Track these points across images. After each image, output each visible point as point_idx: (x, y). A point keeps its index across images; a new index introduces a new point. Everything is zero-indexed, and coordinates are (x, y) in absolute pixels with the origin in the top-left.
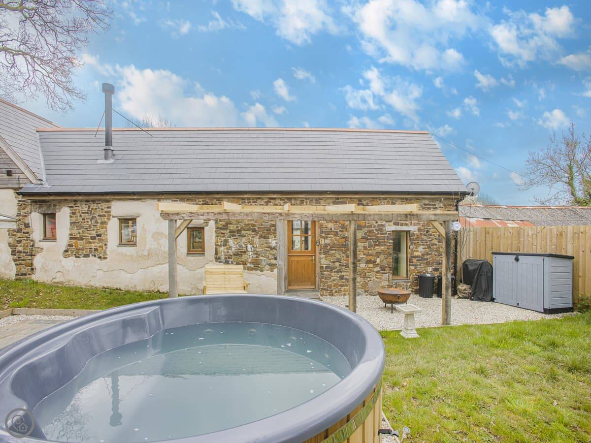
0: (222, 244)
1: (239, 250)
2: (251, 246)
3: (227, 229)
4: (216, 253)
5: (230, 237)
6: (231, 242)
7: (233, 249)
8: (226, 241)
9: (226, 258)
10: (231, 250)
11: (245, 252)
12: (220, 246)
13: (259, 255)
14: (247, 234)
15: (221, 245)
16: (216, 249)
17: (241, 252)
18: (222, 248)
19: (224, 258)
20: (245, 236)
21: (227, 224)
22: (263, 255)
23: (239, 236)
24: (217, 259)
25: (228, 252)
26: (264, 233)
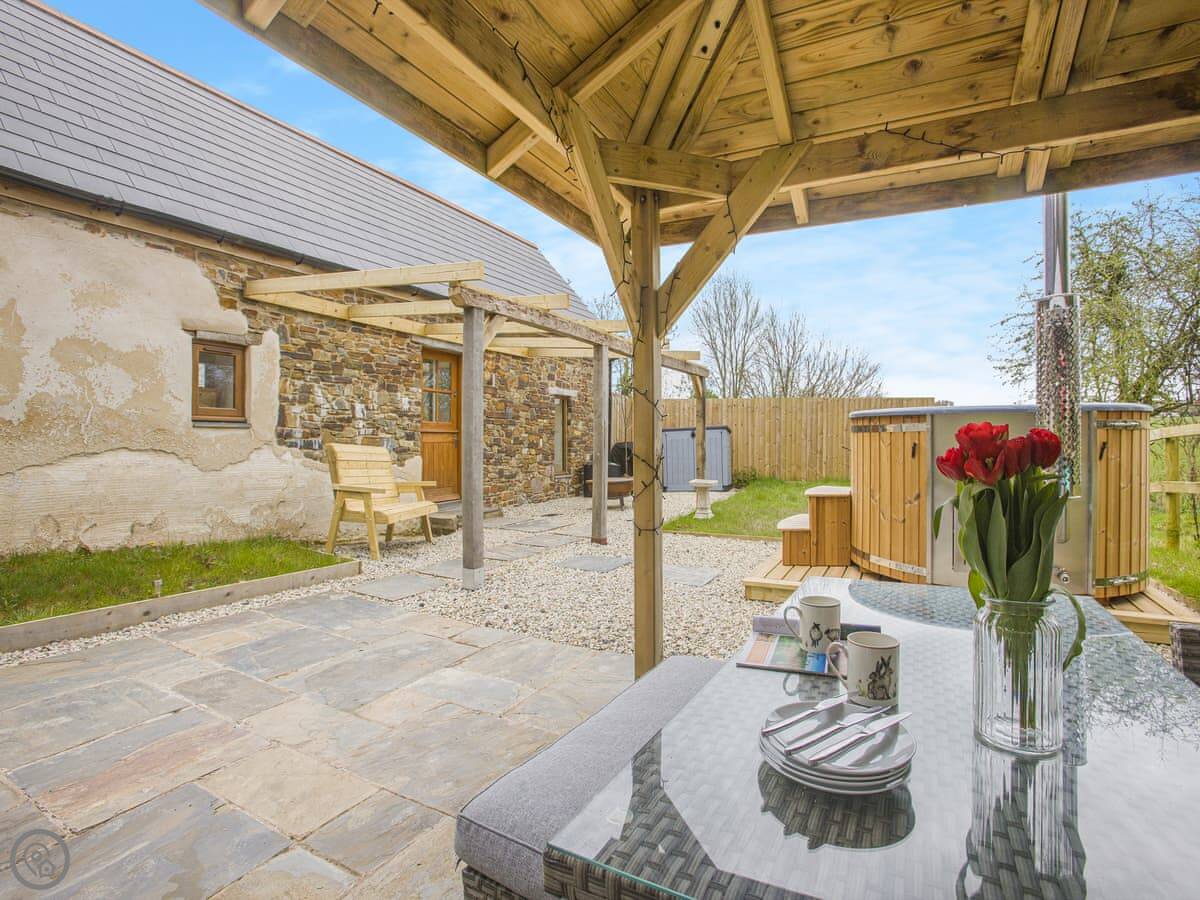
0: (297, 396)
1: (337, 414)
2: (363, 406)
3: (309, 358)
4: (282, 420)
5: (316, 381)
6: (319, 393)
7: (324, 413)
8: (307, 391)
9: (305, 435)
10: (318, 415)
11: (349, 420)
12: (292, 402)
13: (378, 428)
14: (354, 376)
15: (294, 399)
16: (282, 410)
17: (341, 420)
18: (297, 409)
19: (300, 435)
20: (351, 382)
21: (311, 345)
22: (386, 428)
23: (338, 381)
24: (283, 437)
25: (311, 419)
26: (387, 378)
